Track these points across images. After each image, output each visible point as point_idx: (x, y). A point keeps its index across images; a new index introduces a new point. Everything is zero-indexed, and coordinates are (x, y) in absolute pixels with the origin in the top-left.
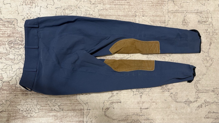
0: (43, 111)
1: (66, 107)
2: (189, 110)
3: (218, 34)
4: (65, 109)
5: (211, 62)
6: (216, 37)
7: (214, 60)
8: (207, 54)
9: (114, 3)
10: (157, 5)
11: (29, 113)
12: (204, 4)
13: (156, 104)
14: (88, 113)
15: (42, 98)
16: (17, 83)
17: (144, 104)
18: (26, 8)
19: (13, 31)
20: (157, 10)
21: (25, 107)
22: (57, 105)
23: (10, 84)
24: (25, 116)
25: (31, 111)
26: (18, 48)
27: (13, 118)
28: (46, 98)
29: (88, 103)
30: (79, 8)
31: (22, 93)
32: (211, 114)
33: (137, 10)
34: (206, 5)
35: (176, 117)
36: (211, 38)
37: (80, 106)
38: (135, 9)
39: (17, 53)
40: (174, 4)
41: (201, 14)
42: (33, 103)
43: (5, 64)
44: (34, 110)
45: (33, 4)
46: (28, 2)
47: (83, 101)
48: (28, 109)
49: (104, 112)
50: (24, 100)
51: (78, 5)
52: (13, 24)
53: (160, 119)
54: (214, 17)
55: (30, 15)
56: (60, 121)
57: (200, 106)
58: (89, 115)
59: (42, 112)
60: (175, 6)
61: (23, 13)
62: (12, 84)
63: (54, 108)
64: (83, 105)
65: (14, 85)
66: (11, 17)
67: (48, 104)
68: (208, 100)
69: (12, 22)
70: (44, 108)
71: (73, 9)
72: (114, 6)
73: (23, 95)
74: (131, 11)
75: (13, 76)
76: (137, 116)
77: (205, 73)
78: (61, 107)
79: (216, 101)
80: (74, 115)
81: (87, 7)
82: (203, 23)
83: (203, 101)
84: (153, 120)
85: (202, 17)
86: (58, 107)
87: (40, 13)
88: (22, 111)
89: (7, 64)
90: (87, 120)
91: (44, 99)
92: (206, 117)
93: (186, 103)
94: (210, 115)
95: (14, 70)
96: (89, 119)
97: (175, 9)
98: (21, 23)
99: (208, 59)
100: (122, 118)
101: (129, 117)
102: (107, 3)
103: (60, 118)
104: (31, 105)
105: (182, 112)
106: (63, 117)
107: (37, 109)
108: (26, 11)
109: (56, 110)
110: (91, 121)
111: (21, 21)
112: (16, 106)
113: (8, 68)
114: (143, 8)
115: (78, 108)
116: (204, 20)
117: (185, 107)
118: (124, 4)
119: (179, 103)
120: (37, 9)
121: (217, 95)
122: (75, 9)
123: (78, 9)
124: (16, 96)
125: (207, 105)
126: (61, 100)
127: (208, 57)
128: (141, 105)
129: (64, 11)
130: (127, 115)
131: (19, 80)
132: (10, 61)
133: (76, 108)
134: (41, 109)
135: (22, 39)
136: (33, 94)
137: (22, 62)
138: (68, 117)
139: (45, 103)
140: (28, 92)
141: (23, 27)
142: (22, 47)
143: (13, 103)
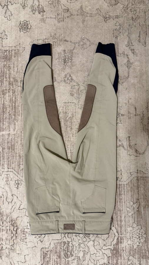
0: (140, 221)
1: (135, 196)
2: (137, 63)
3: (55, 33)
4: (137, 197)
5: (85, 40)
6: (58, 35)
7: (83, 37)
8: (77, 45)
11: (142, 236)
12: (24, 49)
13: (130, 99)
14: (141, 172)
15: (125, 221)
16: (109, 249)
17: (131, 112)
18: (29, 238)
19: (54, 253)
21: (136, 240)
22: (132, 205)
23: (110, 255)
24: (145, 240)
25: (139, 234)
26: (72, 248)
28: (126, 218)
29: (131, 172)
32: (141, 39)
35: (144, 77)
36: (59, 40)
37: (133, 181)
39: (77, 248)
42: (131, 231)
43: (90, 261)
44: (138, 230)
45: (25, 231)
46: (23, 237)
47: (129, 178)
48: (137, 237)
49: (141, 155)
52: (46, 252)
53: (147, 94)
54: (37, 37)
57: (132, 51)
58: (143, 171)
61: (34, 241)
63: (136, 209)
64: (132, 178)
65: (112, 252)
66: (39, 254)
67: (132, 215)
68: (126, 43)
69: (44, 254)
70: (136, 220)
75: (102, 253)
76: (143, 119)
78: (135, 201)
79: (127, 34)
80: (144, 187)
83: (128, 48)
86: (135, 205)
88: (140, 243)
89: (90, 259)
92: (144, 44)
93: (130, 67)
94: (142, 41)
95: (96, 252)
98: (45, 244)
99: (82, 43)
100: (146, 135)
101: (145, 128)
103: (146, 202)
104: (133, 234)
105: (139, 70)
106: (146, 199)
107: (137, 227)
109: (138, 207)
112: (134, 250)
113: (93, 258)
115: (136, 183)
117: (134, 68)
119: (130, 74)
121: (120, 33)
124: (124, 250)
125: (132, 44)
126: (127, 201)
127: (80, 43)
128: (132, 115)
130: (143, 130)
131: (106, 246)
132: (86, 256)
133: (136, 185)
134: (138, 223)
135: (62, 243)
136: (121, 232)
137: (87, 242)
138: (146, 193)
139: (131, 219)
140: (119, 237)
141: (50, 242)
142: (71, 243)
143: (131, 253)
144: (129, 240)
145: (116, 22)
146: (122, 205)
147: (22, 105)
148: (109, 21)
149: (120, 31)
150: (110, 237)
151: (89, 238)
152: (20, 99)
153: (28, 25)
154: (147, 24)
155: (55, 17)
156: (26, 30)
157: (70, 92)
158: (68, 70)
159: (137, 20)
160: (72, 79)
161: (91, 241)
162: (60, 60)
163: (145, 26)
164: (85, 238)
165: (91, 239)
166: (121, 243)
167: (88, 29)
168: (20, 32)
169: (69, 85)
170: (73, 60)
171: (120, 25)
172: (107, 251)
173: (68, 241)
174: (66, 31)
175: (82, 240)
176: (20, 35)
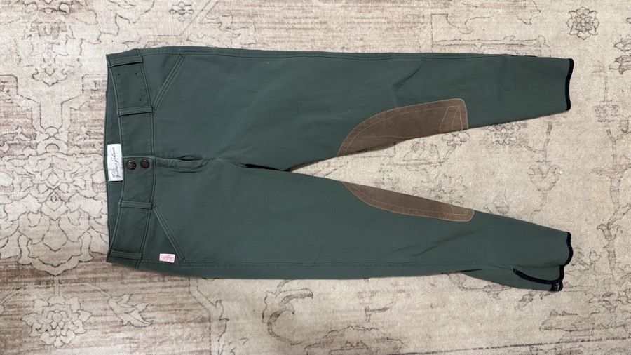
0: (97, 329)
1: (161, 314)
2: (498, 309)
4: (157, 320)
5: (554, 178)
7: (561, 173)
8: (541, 157)
9: (285, 26)
10: (403, 28)
11: (57, 336)
12: (528, 22)
14: (223, 329)
15: (94, 291)
16: (21, 253)
17: (375, 299)
18: (41, 44)
19: (6, 109)
20: (403, 41)
21: (46, 320)
22: (137, 309)
23: (3, 256)
24: (47, 343)
25: (62, 329)
26: (21, 157)
27: (15, 351)
28: (104, 293)
29: (223, 302)
30: (188, 40)
31: (37, 281)
32: (558, 317)
33: (347, 42)
34: (536, 24)
35: (464, 329)
37: (200, 310)
38: (343, 40)
39: (19, 170)
40: (449, 23)
41: (522, 49)
42: (68, 307)
44: (72, 325)
45: (61, 33)
46: (45, 29)
47: (206, 298)
49: (265, 326)
50: (42, 300)
51: (186, 33)
52: (5, 89)
53: (420, 337)
54: (557, 55)
55: (53, 65)
57: (528, 297)
58: (226, 334)
59: (95, 331)
60: (451, 28)
61: (33, 57)
62: (8, 256)
63: (126, 318)
64: (207, 306)
65: (12, 260)
67: (112, 309)
69: (2, 84)
70: (99, 319)
71: (171, 43)
72: (284, 33)
73: (39, 286)
75: (9, 234)
76: (358, 330)
77: (539, 208)
78: (148, 315)
79: (570, 283)
80: (185, 336)
81: (210, 39)
84: (403, 342)
86: (138, 316)
87: (80, 57)
88: (40, 331)
90: (221, 347)
91: (99, 294)
92: (545, 325)
93: (488, 292)
94: (554, 321)
95: (11, 217)
96: (226, 346)
97: (452, 38)
98: (27, 86)
99: (544, 168)
100: (317, 339)
101: (336, 336)
102: (265, 25)
103: (146, 345)
104: (61, 312)
105: (480, 316)
106: (155, 343)
107: (81, 323)
108: (41, 51)
109: (132, 323)
110: (232, 352)
111: (26, 82)
112: (20, 317)
114: (365, 37)
115: (193, 316)
117: (485, 303)
118: (313, 26)
119: (470, 293)
120: (72, 46)
121: (573, 265)
124: (20, 291)
125: (546, 295)
126: (146, 296)
127: (544, 163)
128: (367, 300)
130: (330, 330)
131: (27, 245)
132: (1, 193)
133: (190, 316)
134: (90, 323)
135: (33, 131)
136: (67, 281)
137: (35, 195)
138: (169, 342)
139: (101, 307)
140: (54, 276)
141: (35, 98)
142: (34, 152)
143: (11, 310)
144: (45, 303)
145: (598, 253)
146: (136, 283)
147: (386, 18)
148: (602, 236)
149: (577, 263)
150: (53, 253)
151: (46, 201)
152: (401, 13)
153: (587, 30)
154: (595, 331)
155: (609, 98)
156: (575, 27)
157: (422, 142)
158: (476, 134)
159: (604, 306)
160: (454, 146)
161: (40, 205)
163: (591, 326)
164: (46, 188)
165: (44, 204)
167: (580, 183)
168: (569, 12)
169: (440, 138)
170: (502, 146)
171: (592, 264)
172: (14, 248)
173: (37, 144)
174: (575, 128)
175: (42, 182)
176: (561, 12)
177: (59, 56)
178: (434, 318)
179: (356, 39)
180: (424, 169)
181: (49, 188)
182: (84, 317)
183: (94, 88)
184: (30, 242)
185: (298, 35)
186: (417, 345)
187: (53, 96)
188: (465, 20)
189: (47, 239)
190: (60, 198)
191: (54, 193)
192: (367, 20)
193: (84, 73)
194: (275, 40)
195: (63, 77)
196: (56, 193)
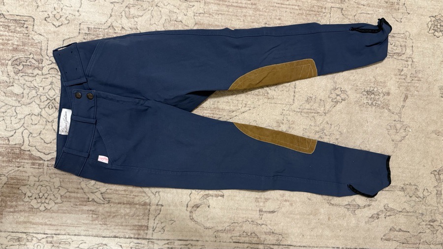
0: (70, 201)
1: (116, 196)
2: (354, 222)
3: (422, 80)
4: (113, 200)
5: (404, 133)
6: (418, 85)
7: (410, 130)
8: (397, 117)
9: (226, 3)
10: (310, 15)
11: (42, 203)
12: (399, 20)
13: (291, 205)
14: (158, 212)
16: (24, 142)
17: (267, 204)
19: (24, 40)
21: (35, 191)
22: (100, 191)
23: (11, 143)
24: (35, 207)
25: (46, 198)
26: (30, 75)
27: (12, 210)
29: (160, 193)
30: (157, 6)
32: (396, 233)
33: (269, 19)
35: (327, 233)
36: (408, 86)
37: (144, 196)
38: (267, 18)
39: (28, 84)
40: (343, 15)
42: (52, 183)
43: (3, 104)
44: (53, 197)
48: (41, 195)
49: (188, 213)
50: (34, 176)
51: (156, 1)
52: (25, 26)
53: (296, 234)
54: (418, 46)
55: (61, 12)
56: (101, 223)
57: (376, 216)
58: (160, 216)
59: (69, 203)
60: (344, 19)
61: (47, 6)
62: (14, 143)
63: (92, 197)
64: (149, 195)
65: (17, 146)
66: (23, 12)
67: (82, 189)
68: (391, 206)
69: (23, 22)
70: (73, 195)
71: (144, 6)
72: (225, 8)
73: (34, 167)
74: (259, 22)
75: (17, 128)
76: (253, 224)
77: (391, 154)
78: (107, 196)
79: (407, 209)
80: (131, 214)
81: (172, 6)
82: (395, 57)
83: (381, 207)
84: (283, 236)
85: (393, 45)
86: (100, 196)
87: (80, 9)
88: (30, 198)
89: (7, 104)
90: (155, 224)
91: (74, 177)
92: (386, 237)
93: (348, 208)
94: (392, 235)
95: (19, 116)
96: (159, 224)
98: (40, 25)
99: (399, 126)
100: (223, 227)
101: (237, 226)
102: (213, 1)
103: (103, 216)
104: (47, 187)
105: (340, 225)
106: (109, 216)
107: (60, 196)
108: (53, 2)
109: (95, 200)
110: (163, 228)
111: (40, 22)
112: (18, 186)
113: (8, 111)
114: (282, 17)
115: (139, 200)
116: (397, 51)
117: (345, 216)
118: (246, 6)
119: (335, 207)
121: (411, 197)
122: (150, 8)
123: (156, 8)
124: (20, 168)
125: (389, 216)
127: (399, 122)
128: (261, 204)
129: (127, 9)
130: (233, 222)
131: (28, 137)
132: (14, 98)
133: (136, 200)
134: (66, 197)
135: (41, 57)
137: (38, 102)
138: (119, 216)
139: (75, 186)
140: (44, 161)
141: (45, 34)
142: (40, 72)
143: (12, 181)
144: (37, 179)
145: (429, 191)
147: (298, 6)
148: (433, 179)
149: (414, 196)
150: (46, 145)
151: (45, 108)
152: (310, 4)
153: (441, 31)
154: (421, 246)
156: (432, 28)
157: (314, 97)
158: (353, 96)
160: (337, 102)
161: (40, 110)
162: (372, 85)
163: (418, 242)
164: (46, 99)
165: (43, 110)
166: (33, 164)
167: (423, 139)
168: (430, 17)
169: (327, 96)
170: (370, 107)
171: (424, 198)
173: (43, 67)
174: (424, 100)
175: (43, 94)
176: (424, 16)
177: (65, 7)
178: (307, 222)
179: (275, 18)
180: (313, 117)
181: (48, 99)
182: (62, 192)
183: (87, 32)
184: (31, 135)
185: (235, 11)
186: (293, 240)
187: (58, 35)
188: (354, 14)
189: (43, 134)
190: (55, 106)
191: (51, 103)
192: (285, 6)
193: (81, 21)
194: (218, 12)
195: (67, 22)
196: (53, 103)
